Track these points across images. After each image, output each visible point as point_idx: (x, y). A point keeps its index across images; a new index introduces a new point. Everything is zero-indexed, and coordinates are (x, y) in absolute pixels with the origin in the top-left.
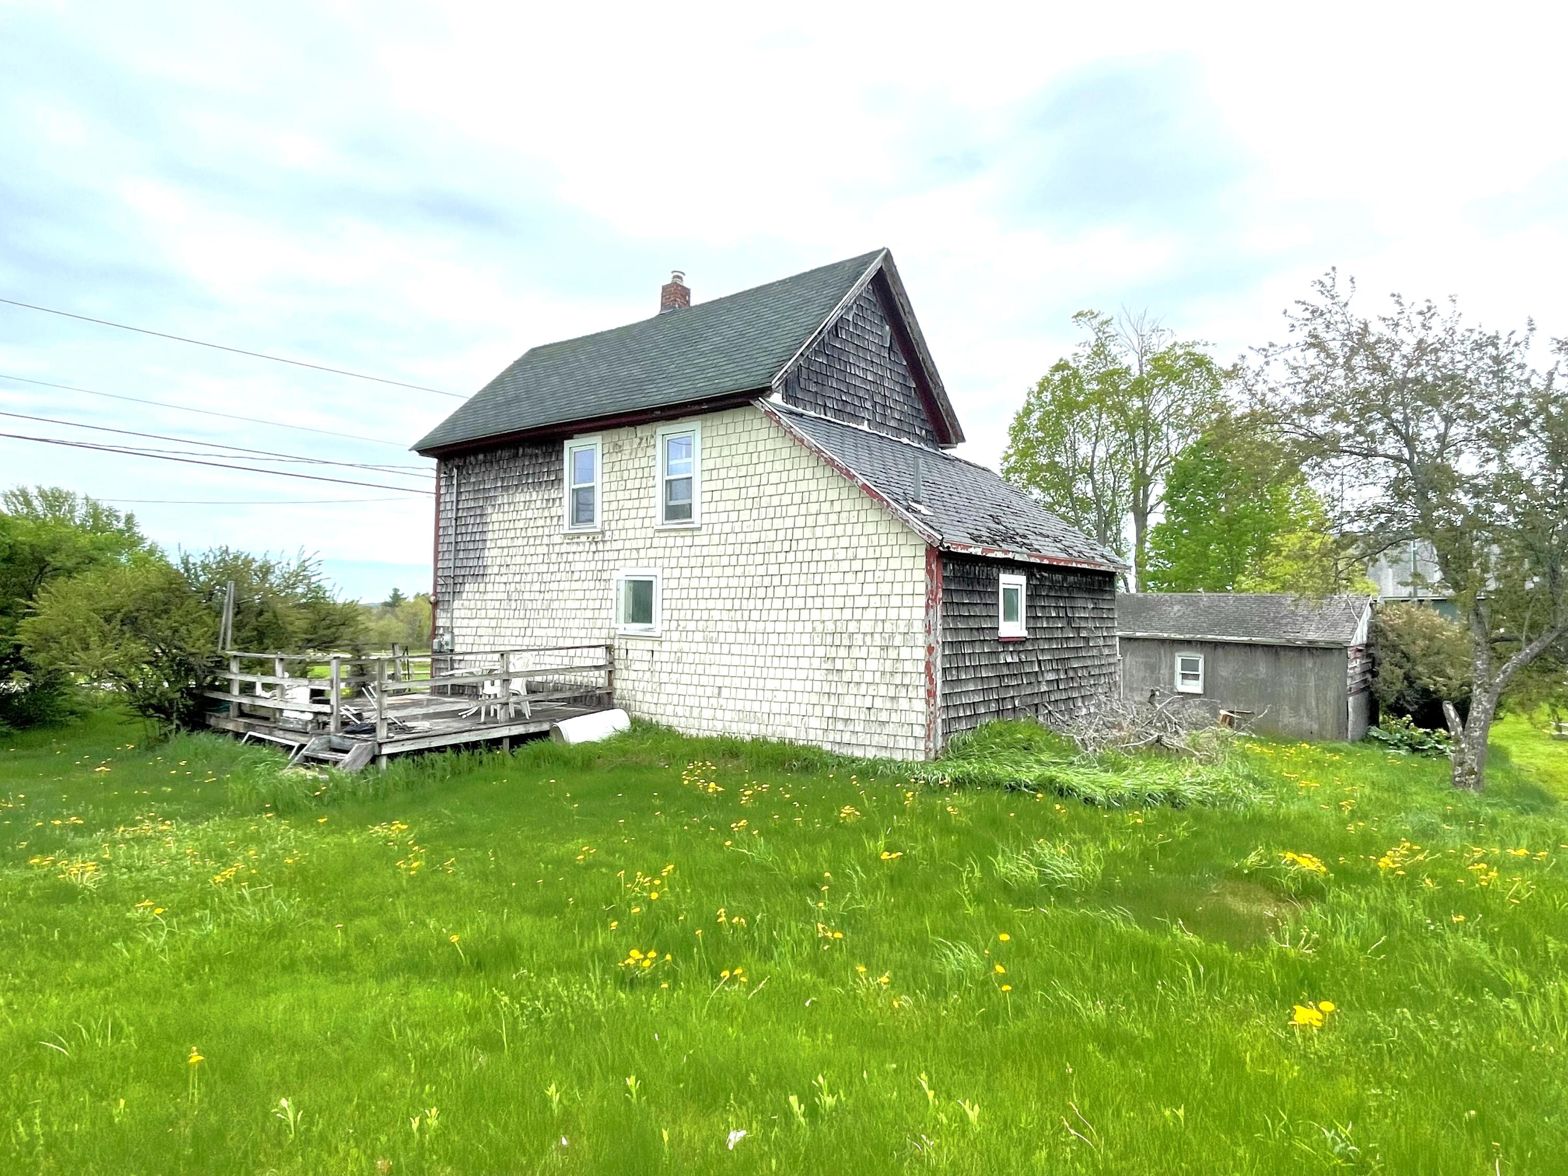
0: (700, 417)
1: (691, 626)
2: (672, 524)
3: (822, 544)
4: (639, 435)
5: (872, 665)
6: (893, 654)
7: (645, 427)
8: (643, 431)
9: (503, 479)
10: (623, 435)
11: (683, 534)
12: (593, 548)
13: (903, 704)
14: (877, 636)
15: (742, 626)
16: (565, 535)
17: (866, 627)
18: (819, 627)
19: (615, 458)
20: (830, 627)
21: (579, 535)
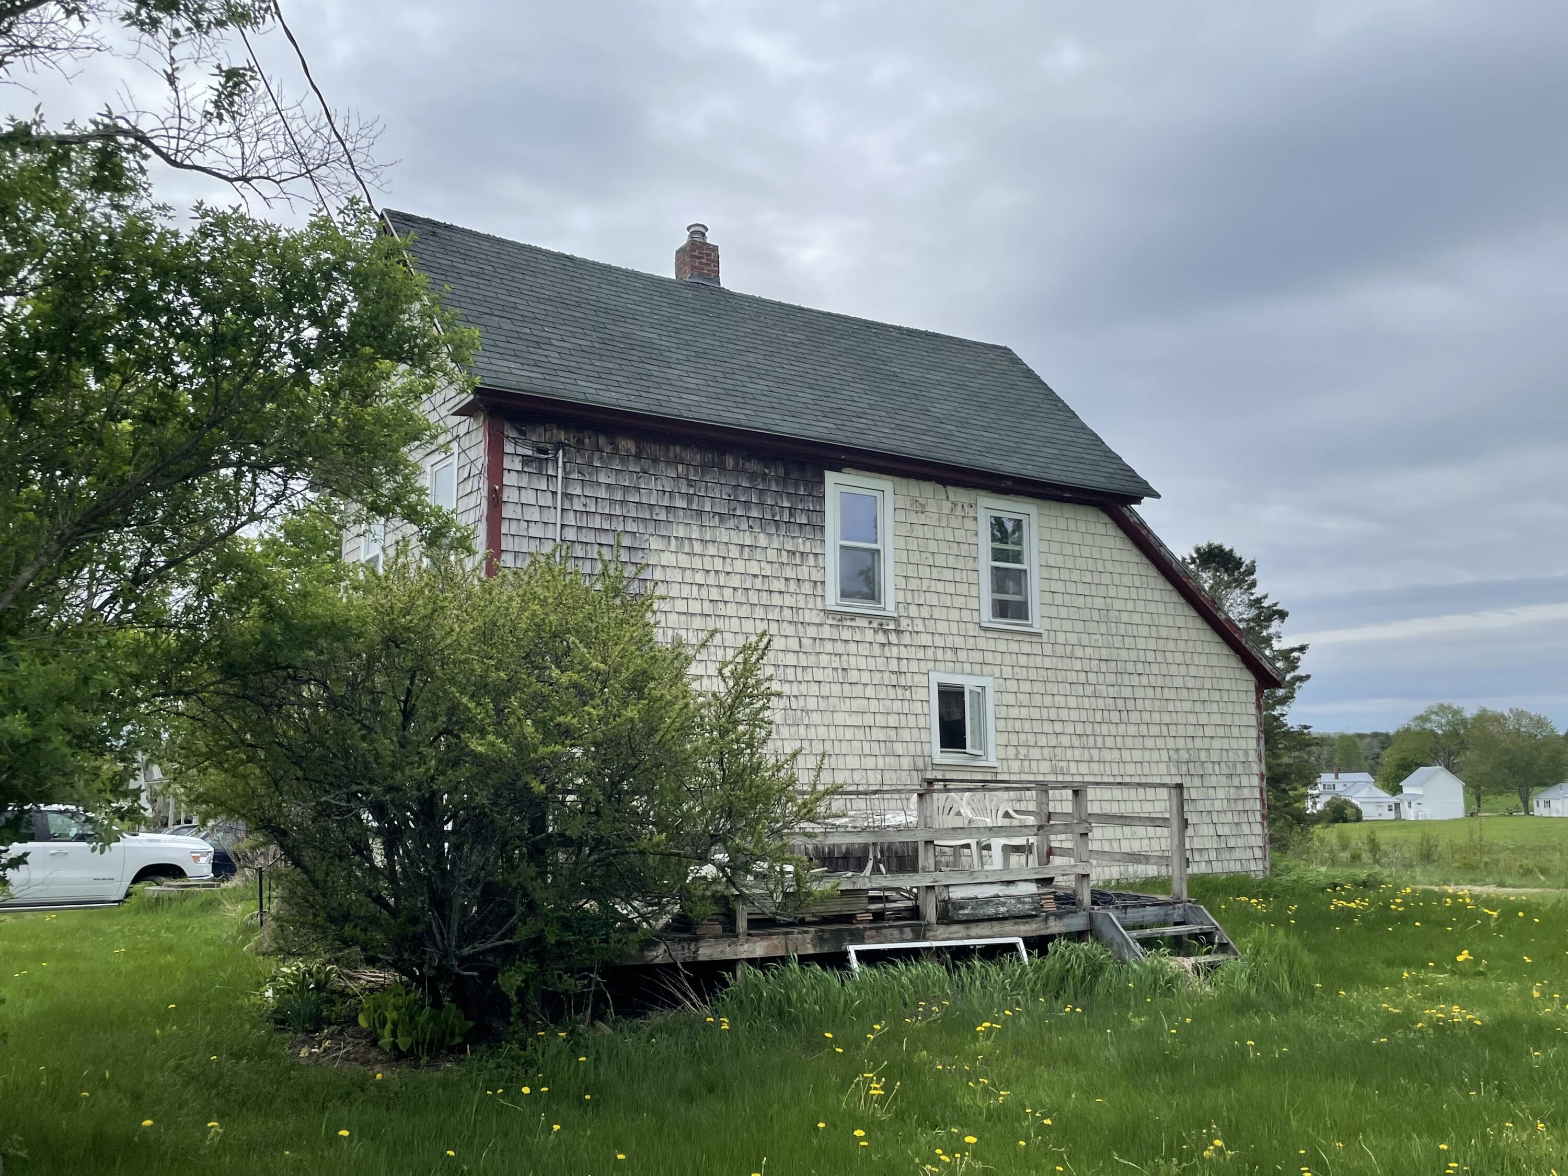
0: (1039, 502)
1: (1035, 753)
2: (1002, 624)
3: (1174, 670)
4: (952, 498)
5: (1221, 793)
6: (1236, 782)
7: (960, 491)
8: (959, 495)
9: (689, 497)
10: (927, 491)
11: (1019, 637)
12: (881, 638)
13: (1246, 829)
14: (1223, 765)
15: (1095, 753)
16: (827, 612)
17: (1215, 757)
18: (1174, 757)
19: (913, 518)
20: (1184, 756)
21: (853, 616)
